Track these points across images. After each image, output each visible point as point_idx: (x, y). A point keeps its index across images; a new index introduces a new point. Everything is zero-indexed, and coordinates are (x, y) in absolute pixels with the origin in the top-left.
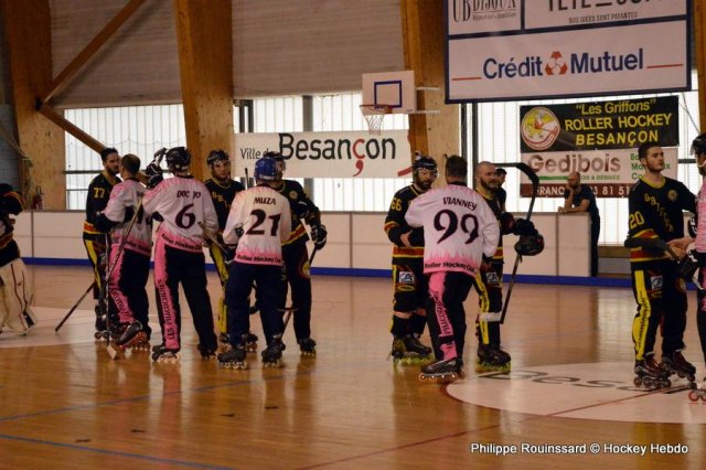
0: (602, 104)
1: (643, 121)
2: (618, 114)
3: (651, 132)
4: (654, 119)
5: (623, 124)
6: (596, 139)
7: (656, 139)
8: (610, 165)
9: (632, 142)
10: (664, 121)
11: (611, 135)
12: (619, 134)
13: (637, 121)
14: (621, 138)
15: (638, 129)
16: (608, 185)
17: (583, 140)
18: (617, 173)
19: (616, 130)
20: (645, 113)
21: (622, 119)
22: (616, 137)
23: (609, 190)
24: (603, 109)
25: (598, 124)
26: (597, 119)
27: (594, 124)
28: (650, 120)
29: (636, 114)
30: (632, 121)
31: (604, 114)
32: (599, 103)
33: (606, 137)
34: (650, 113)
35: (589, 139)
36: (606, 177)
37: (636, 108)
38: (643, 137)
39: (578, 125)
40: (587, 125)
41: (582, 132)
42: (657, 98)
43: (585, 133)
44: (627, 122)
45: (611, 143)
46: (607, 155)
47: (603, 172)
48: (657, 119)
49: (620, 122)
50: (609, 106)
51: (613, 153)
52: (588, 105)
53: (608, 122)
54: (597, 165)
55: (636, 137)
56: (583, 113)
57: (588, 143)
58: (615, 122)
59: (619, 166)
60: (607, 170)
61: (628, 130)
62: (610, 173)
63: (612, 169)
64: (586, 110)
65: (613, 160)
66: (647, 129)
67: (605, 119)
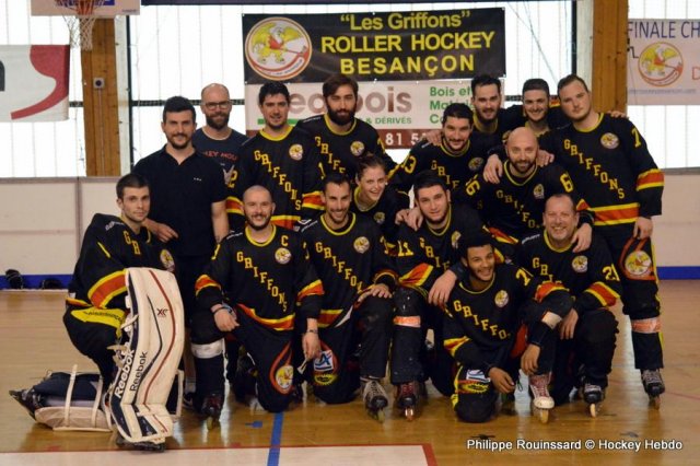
0: (384, 16)
1: (448, 41)
2: (410, 30)
3: (463, 58)
4: (467, 39)
5: (418, 46)
6: (372, 66)
7: (471, 67)
8: (396, 104)
9: (432, 71)
10: (483, 42)
11: (396, 60)
12: (410, 60)
13: (440, 41)
14: (414, 65)
15: (440, 52)
16: (394, 132)
17: (350, 66)
18: (407, 115)
19: (406, 52)
20: (453, 30)
21: (418, 38)
22: (404, 62)
23: (396, 138)
24: (385, 22)
25: (377, 43)
26: (377, 38)
27: (371, 44)
28: (459, 40)
29: (440, 32)
30: (433, 42)
31: (387, 30)
32: (378, 14)
33: (389, 63)
34: (460, 30)
35: (360, 66)
36: (389, 120)
37: (439, 22)
38: (449, 63)
39: (343, 44)
40: (359, 44)
41: (349, 55)
42: (472, 11)
43: (354, 56)
44: (424, 42)
45: (397, 72)
46: (391, 89)
47: (385, 113)
48: (471, 40)
49: (414, 42)
50: (394, 19)
51: (400, 87)
52: (359, 17)
53: (394, 42)
54: (375, 102)
55: (439, 64)
56: (353, 27)
57: (361, 72)
58: (406, 43)
59: (408, 105)
60: (391, 109)
61: (424, 54)
62: (396, 114)
63: (399, 109)
64: (358, 23)
65: (400, 97)
66: (456, 52)
67: (391, 37)
